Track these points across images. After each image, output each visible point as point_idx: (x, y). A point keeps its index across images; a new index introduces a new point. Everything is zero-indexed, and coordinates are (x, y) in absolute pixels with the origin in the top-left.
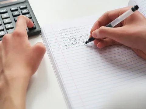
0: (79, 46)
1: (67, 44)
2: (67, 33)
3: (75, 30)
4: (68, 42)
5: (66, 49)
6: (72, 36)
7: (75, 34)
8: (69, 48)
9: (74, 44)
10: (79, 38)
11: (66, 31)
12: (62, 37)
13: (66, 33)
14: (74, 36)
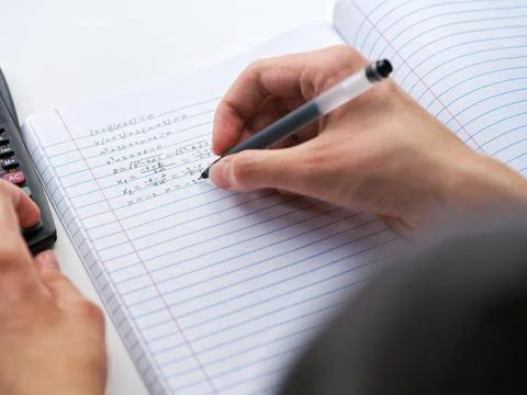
0: (178, 187)
1: (129, 187)
2: (126, 142)
3: (150, 129)
4: (133, 178)
5: (131, 203)
6: (145, 152)
7: (154, 144)
8: (140, 199)
9: (156, 184)
10: (169, 156)
11: (120, 131)
12: (107, 157)
13: (121, 143)
14: (153, 150)
